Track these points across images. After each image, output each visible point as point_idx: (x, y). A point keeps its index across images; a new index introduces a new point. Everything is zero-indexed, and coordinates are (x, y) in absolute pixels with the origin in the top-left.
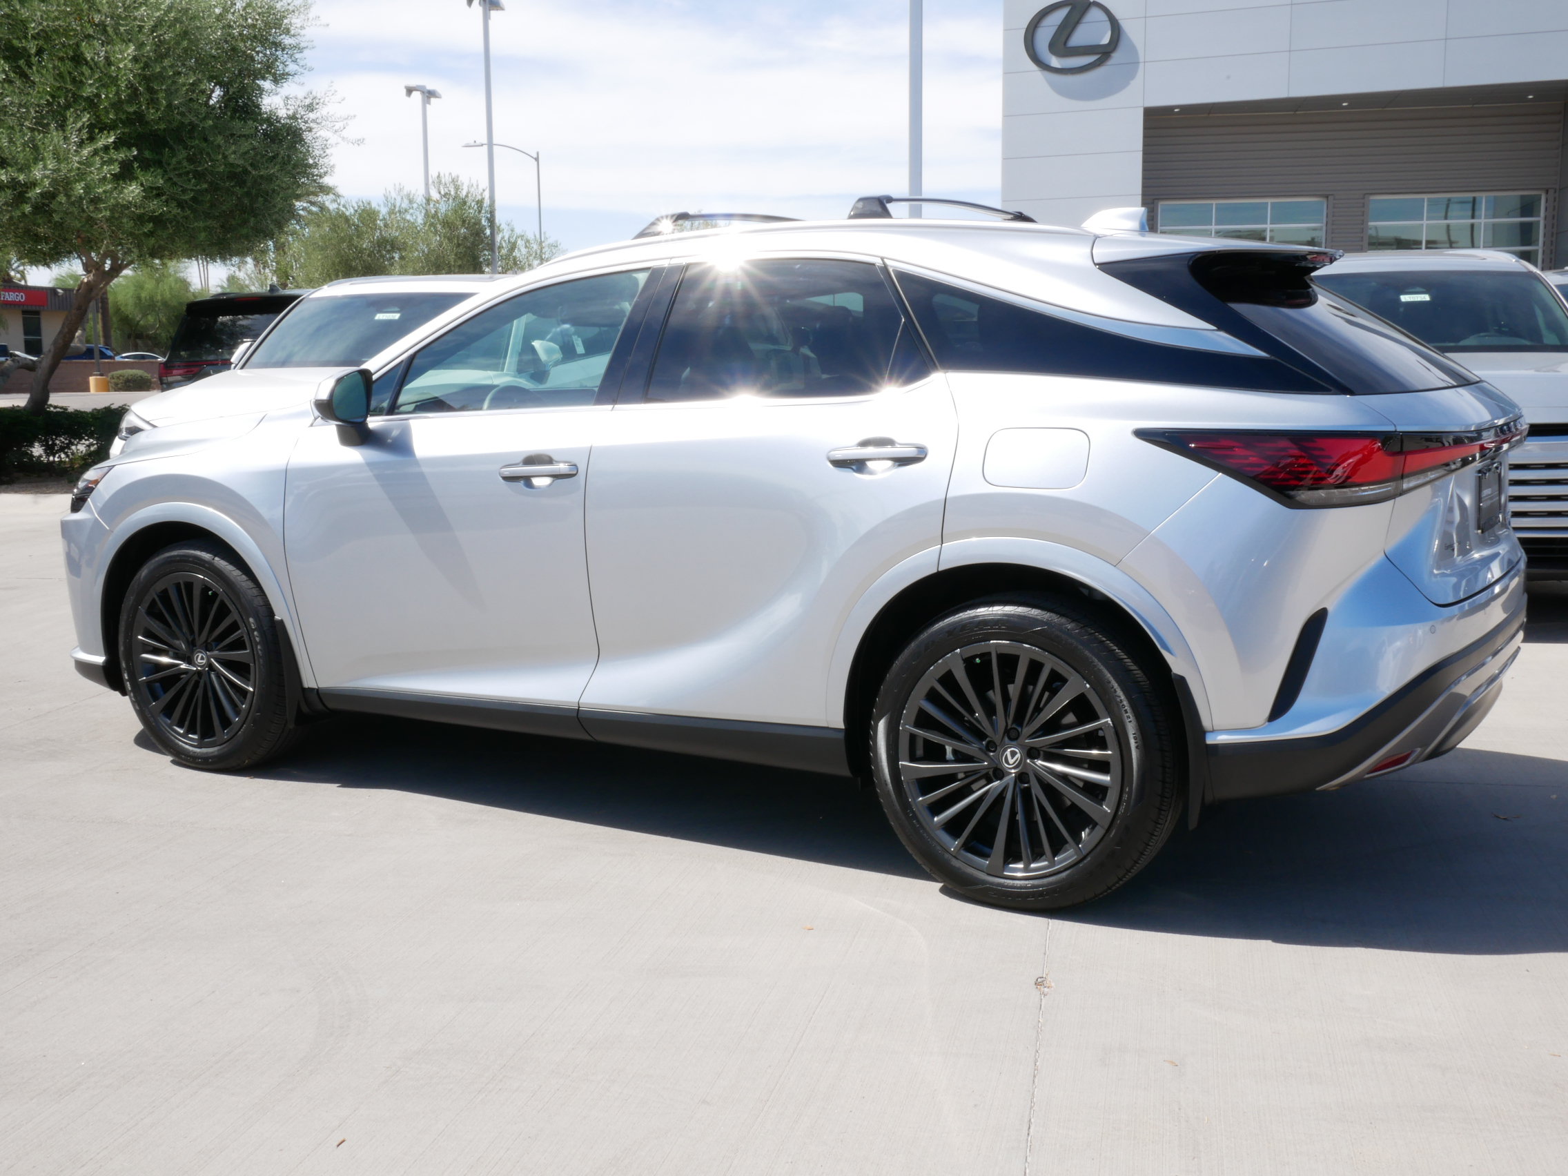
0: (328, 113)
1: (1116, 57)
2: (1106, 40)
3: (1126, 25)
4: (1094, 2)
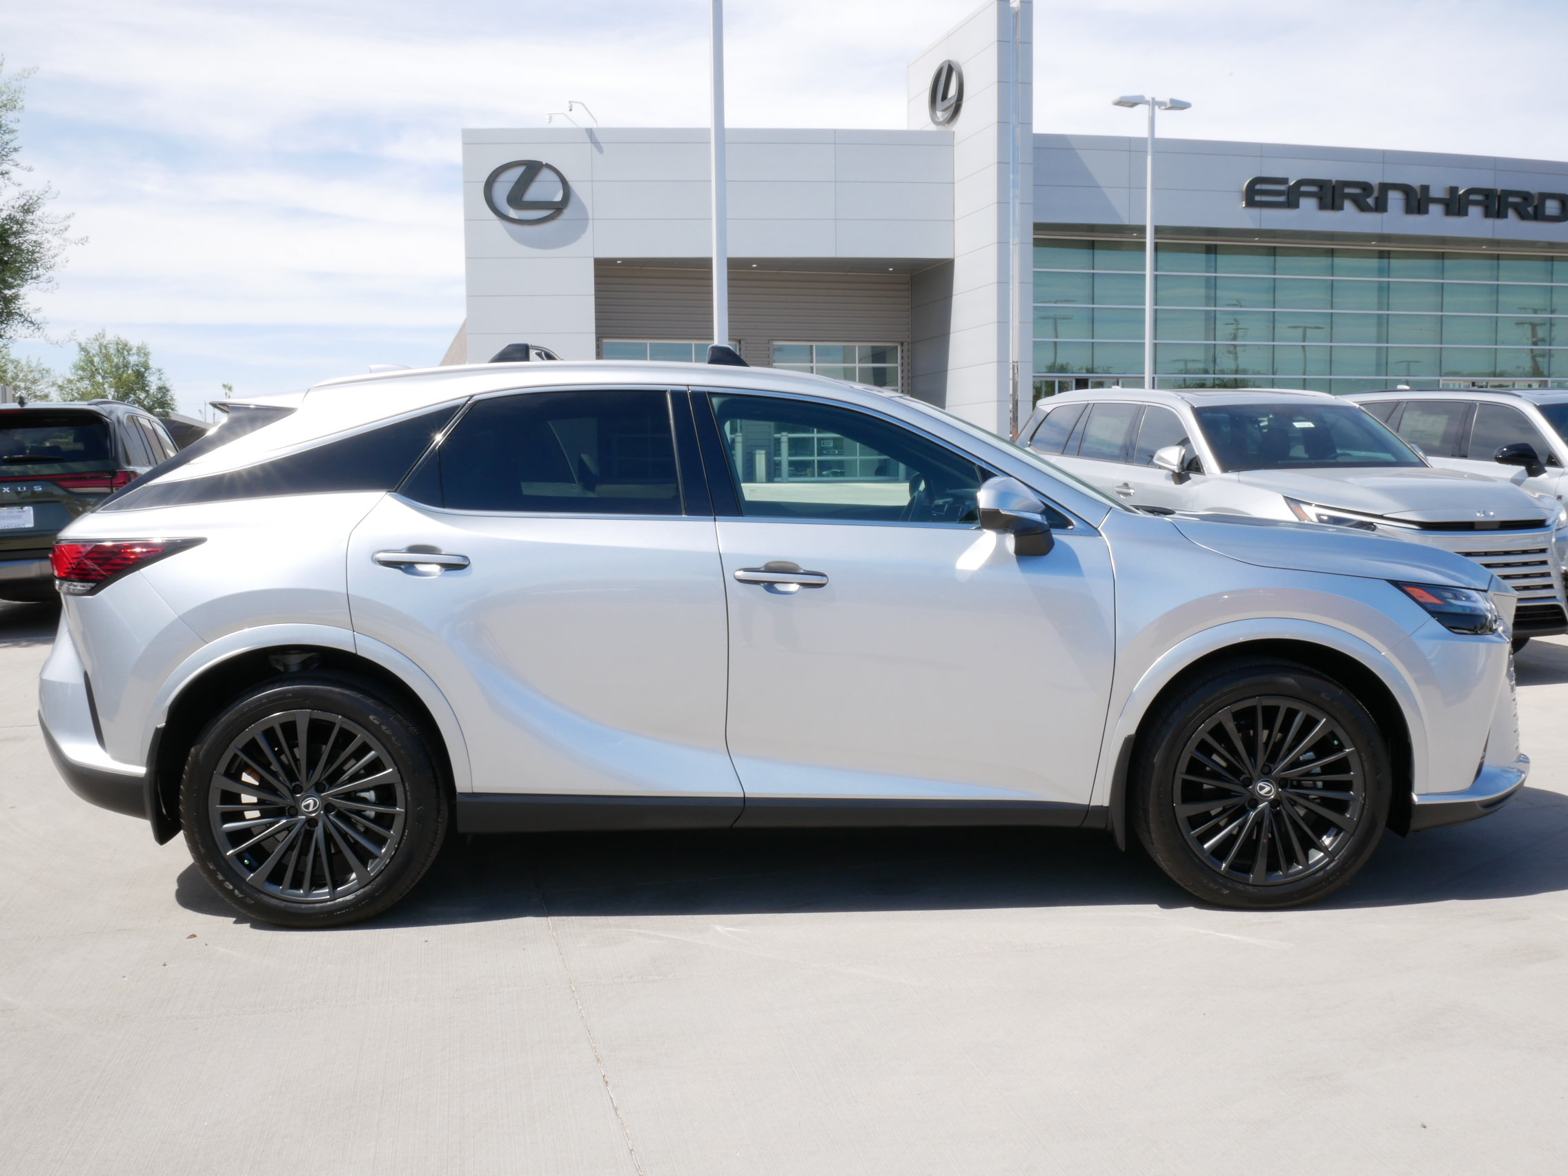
0: (44, 214)
1: (567, 213)
2: (558, 197)
3: (574, 185)
4: (546, 164)
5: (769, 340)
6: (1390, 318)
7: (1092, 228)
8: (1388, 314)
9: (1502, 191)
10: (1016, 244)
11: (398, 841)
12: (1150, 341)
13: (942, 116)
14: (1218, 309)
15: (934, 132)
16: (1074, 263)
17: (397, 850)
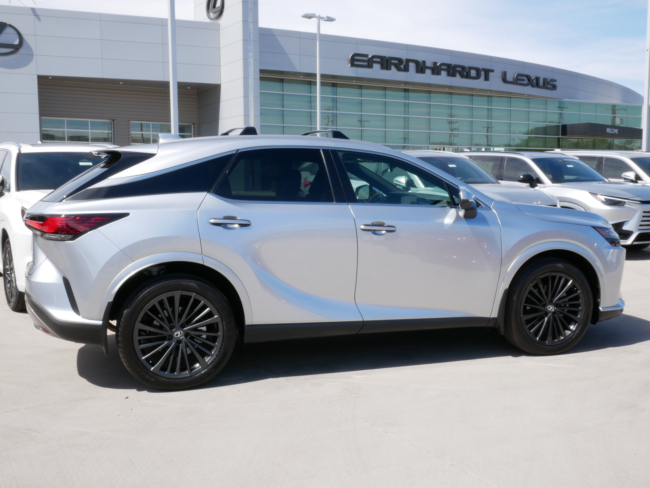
1: (22, 51)
2: (17, 42)
4: (9, 24)
5: (128, 120)
6: (409, 118)
7: (282, 73)
8: (408, 117)
9: (454, 65)
10: (251, 79)
11: (220, 348)
12: (319, 126)
13: (213, 15)
14: (337, 112)
15: (210, 23)
16: (274, 89)
17: (219, 352)
